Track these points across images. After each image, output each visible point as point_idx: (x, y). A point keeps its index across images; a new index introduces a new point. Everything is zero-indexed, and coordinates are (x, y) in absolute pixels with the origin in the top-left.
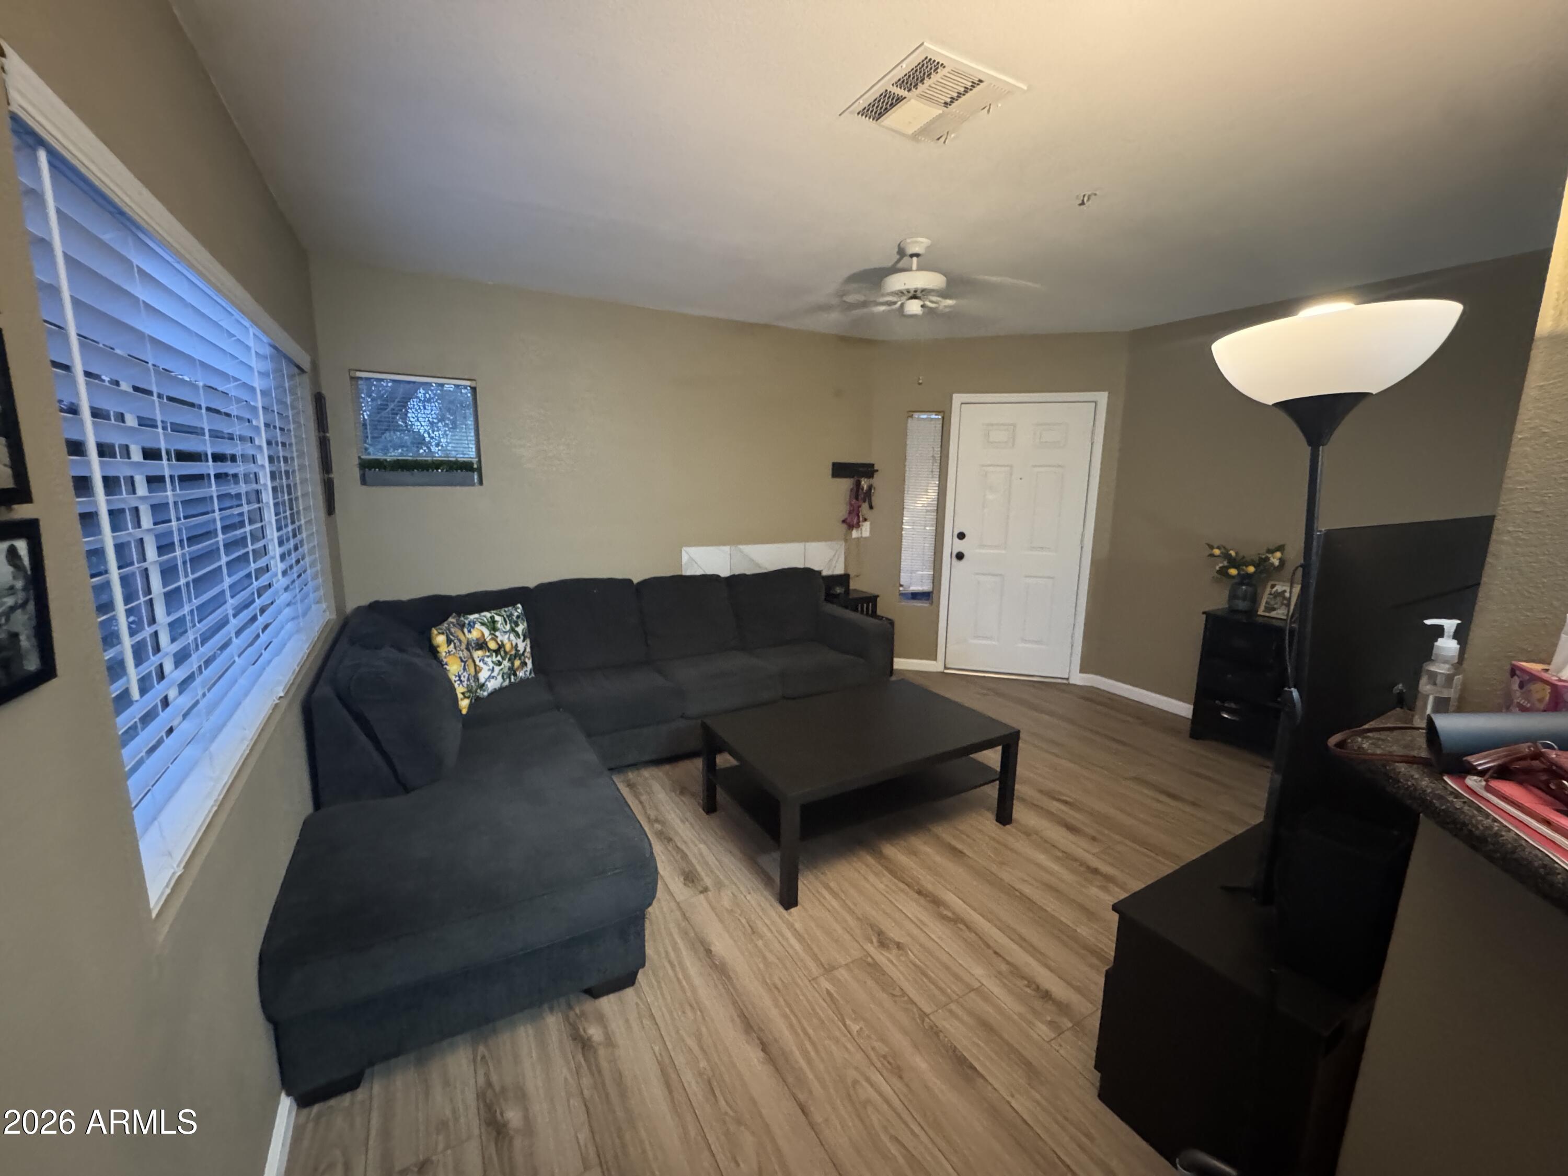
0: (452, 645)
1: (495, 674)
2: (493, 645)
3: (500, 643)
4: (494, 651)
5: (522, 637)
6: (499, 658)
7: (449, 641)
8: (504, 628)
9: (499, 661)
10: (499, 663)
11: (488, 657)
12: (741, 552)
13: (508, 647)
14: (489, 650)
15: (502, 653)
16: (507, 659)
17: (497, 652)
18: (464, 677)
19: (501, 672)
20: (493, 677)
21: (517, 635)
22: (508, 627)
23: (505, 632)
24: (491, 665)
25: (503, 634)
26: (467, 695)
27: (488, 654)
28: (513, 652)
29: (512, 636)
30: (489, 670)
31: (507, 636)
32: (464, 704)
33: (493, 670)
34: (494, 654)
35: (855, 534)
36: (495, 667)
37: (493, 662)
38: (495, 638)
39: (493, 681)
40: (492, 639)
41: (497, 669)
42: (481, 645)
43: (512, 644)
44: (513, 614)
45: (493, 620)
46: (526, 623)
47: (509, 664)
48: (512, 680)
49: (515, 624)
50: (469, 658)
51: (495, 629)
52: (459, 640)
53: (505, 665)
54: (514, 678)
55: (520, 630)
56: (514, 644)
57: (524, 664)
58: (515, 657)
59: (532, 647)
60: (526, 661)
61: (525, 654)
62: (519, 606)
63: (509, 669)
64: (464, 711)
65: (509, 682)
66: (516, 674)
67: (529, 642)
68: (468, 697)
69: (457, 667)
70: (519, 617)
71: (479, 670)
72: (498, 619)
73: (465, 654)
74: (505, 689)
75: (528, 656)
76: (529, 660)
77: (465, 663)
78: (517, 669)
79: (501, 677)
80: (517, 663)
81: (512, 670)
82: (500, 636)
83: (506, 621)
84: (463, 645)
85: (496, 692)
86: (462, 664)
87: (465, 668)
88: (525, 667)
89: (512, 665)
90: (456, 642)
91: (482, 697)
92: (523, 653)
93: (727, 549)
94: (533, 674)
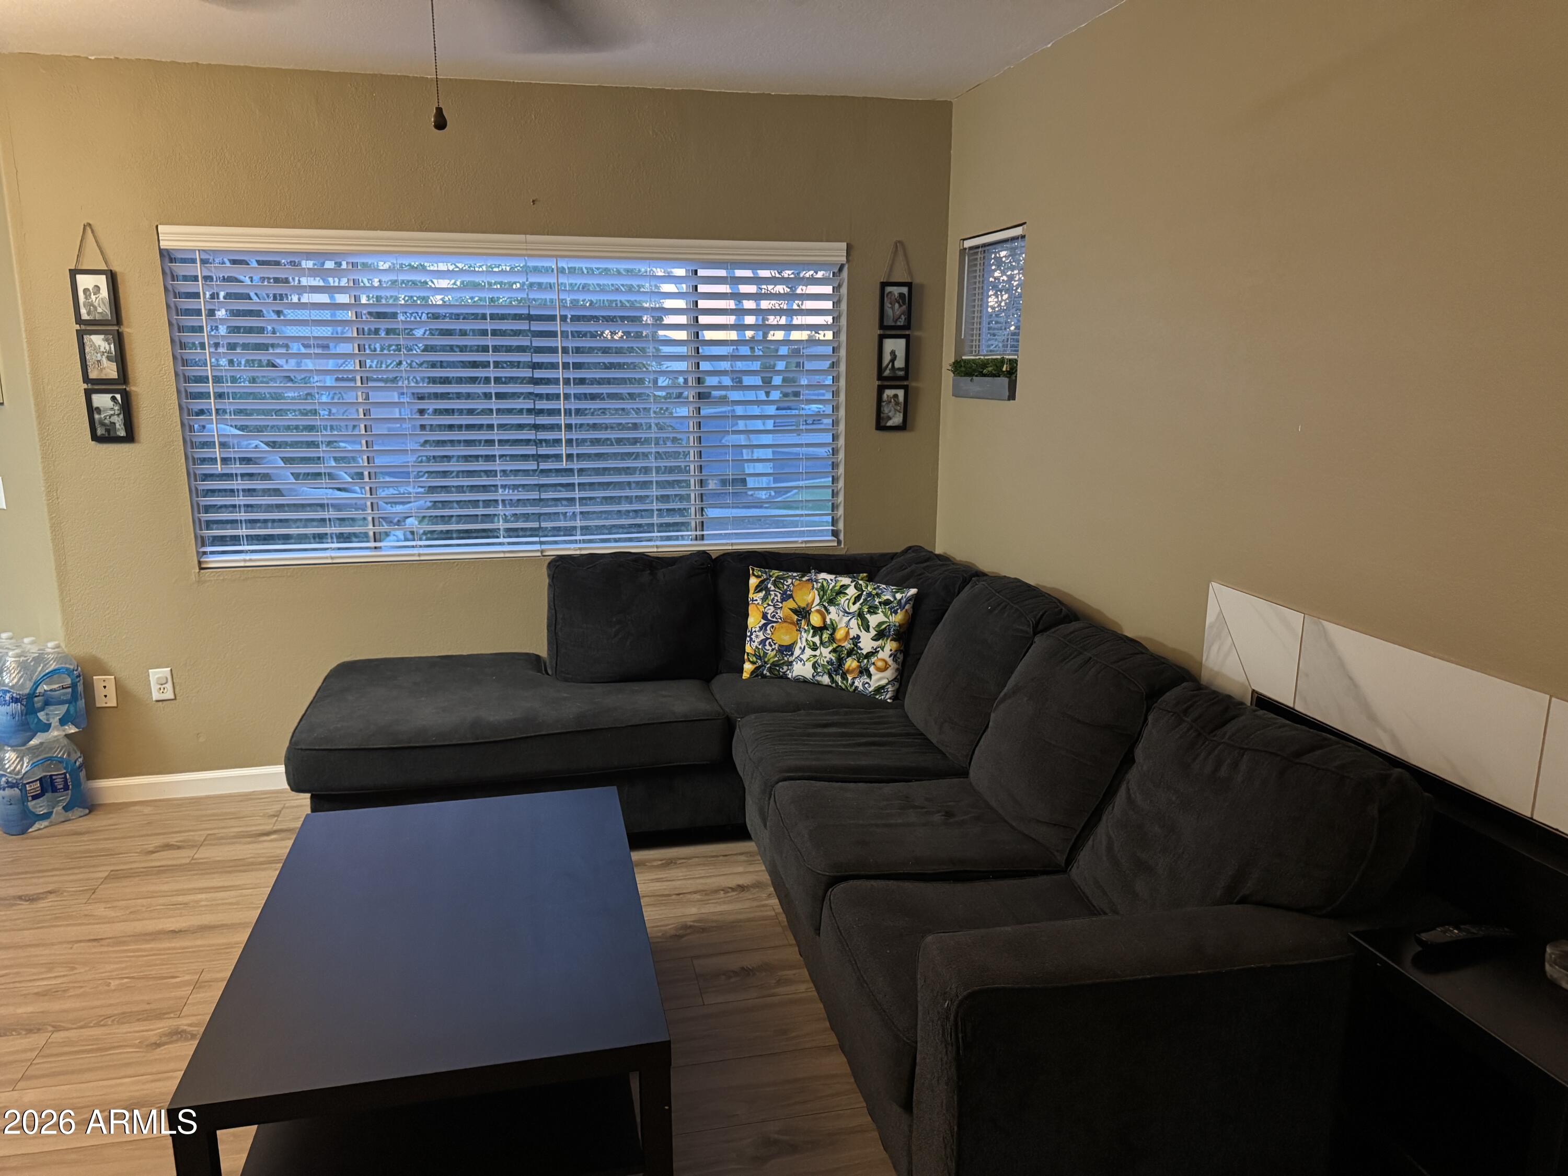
0: (762, 594)
1: (804, 657)
2: (816, 620)
3: (828, 622)
4: (813, 628)
5: (873, 633)
6: (817, 640)
7: (759, 589)
8: (849, 605)
9: (814, 644)
10: (816, 647)
11: (805, 631)
13: (840, 634)
14: (809, 623)
15: (825, 636)
16: (830, 648)
17: (817, 631)
18: (757, 636)
19: (813, 660)
20: (803, 660)
21: (867, 626)
22: (854, 608)
23: (846, 612)
24: (805, 643)
25: (841, 614)
26: (753, 658)
27: (807, 628)
28: (848, 645)
29: (854, 623)
30: (802, 648)
31: (846, 619)
32: (748, 668)
33: (805, 650)
34: (812, 631)
36: (806, 648)
37: (807, 640)
38: (825, 613)
39: (801, 664)
40: (820, 612)
41: (809, 652)
42: (803, 613)
43: (848, 633)
44: (878, 595)
45: (842, 591)
46: (897, 618)
47: (833, 657)
48: (833, 680)
49: (873, 610)
50: (792, 623)
51: (832, 602)
52: (786, 597)
53: (826, 654)
54: (838, 679)
55: (874, 620)
56: (853, 633)
57: (864, 671)
58: (850, 653)
59: (894, 656)
60: (872, 669)
61: (873, 659)
62: (913, 591)
63: (830, 662)
64: (746, 675)
65: (826, 680)
66: (844, 677)
67: (890, 646)
68: (753, 663)
69: (754, 621)
70: (887, 603)
71: (795, 643)
72: (852, 592)
73: (780, 613)
74: (819, 684)
75: (880, 664)
76: (880, 670)
77: (770, 621)
78: (848, 671)
79: (814, 666)
80: (851, 663)
81: (837, 667)
82: (833, 614)
83: (857, 598)
84: (790, 604)
85: (802, 682)
86: (763, 622)
87: (763, 628)
88: (870, 676)
89: (841, 661)
90: (776, 595)
91: (784, 677)
92: (868, 656)
93: (1295, 618)
94: (888, 696)
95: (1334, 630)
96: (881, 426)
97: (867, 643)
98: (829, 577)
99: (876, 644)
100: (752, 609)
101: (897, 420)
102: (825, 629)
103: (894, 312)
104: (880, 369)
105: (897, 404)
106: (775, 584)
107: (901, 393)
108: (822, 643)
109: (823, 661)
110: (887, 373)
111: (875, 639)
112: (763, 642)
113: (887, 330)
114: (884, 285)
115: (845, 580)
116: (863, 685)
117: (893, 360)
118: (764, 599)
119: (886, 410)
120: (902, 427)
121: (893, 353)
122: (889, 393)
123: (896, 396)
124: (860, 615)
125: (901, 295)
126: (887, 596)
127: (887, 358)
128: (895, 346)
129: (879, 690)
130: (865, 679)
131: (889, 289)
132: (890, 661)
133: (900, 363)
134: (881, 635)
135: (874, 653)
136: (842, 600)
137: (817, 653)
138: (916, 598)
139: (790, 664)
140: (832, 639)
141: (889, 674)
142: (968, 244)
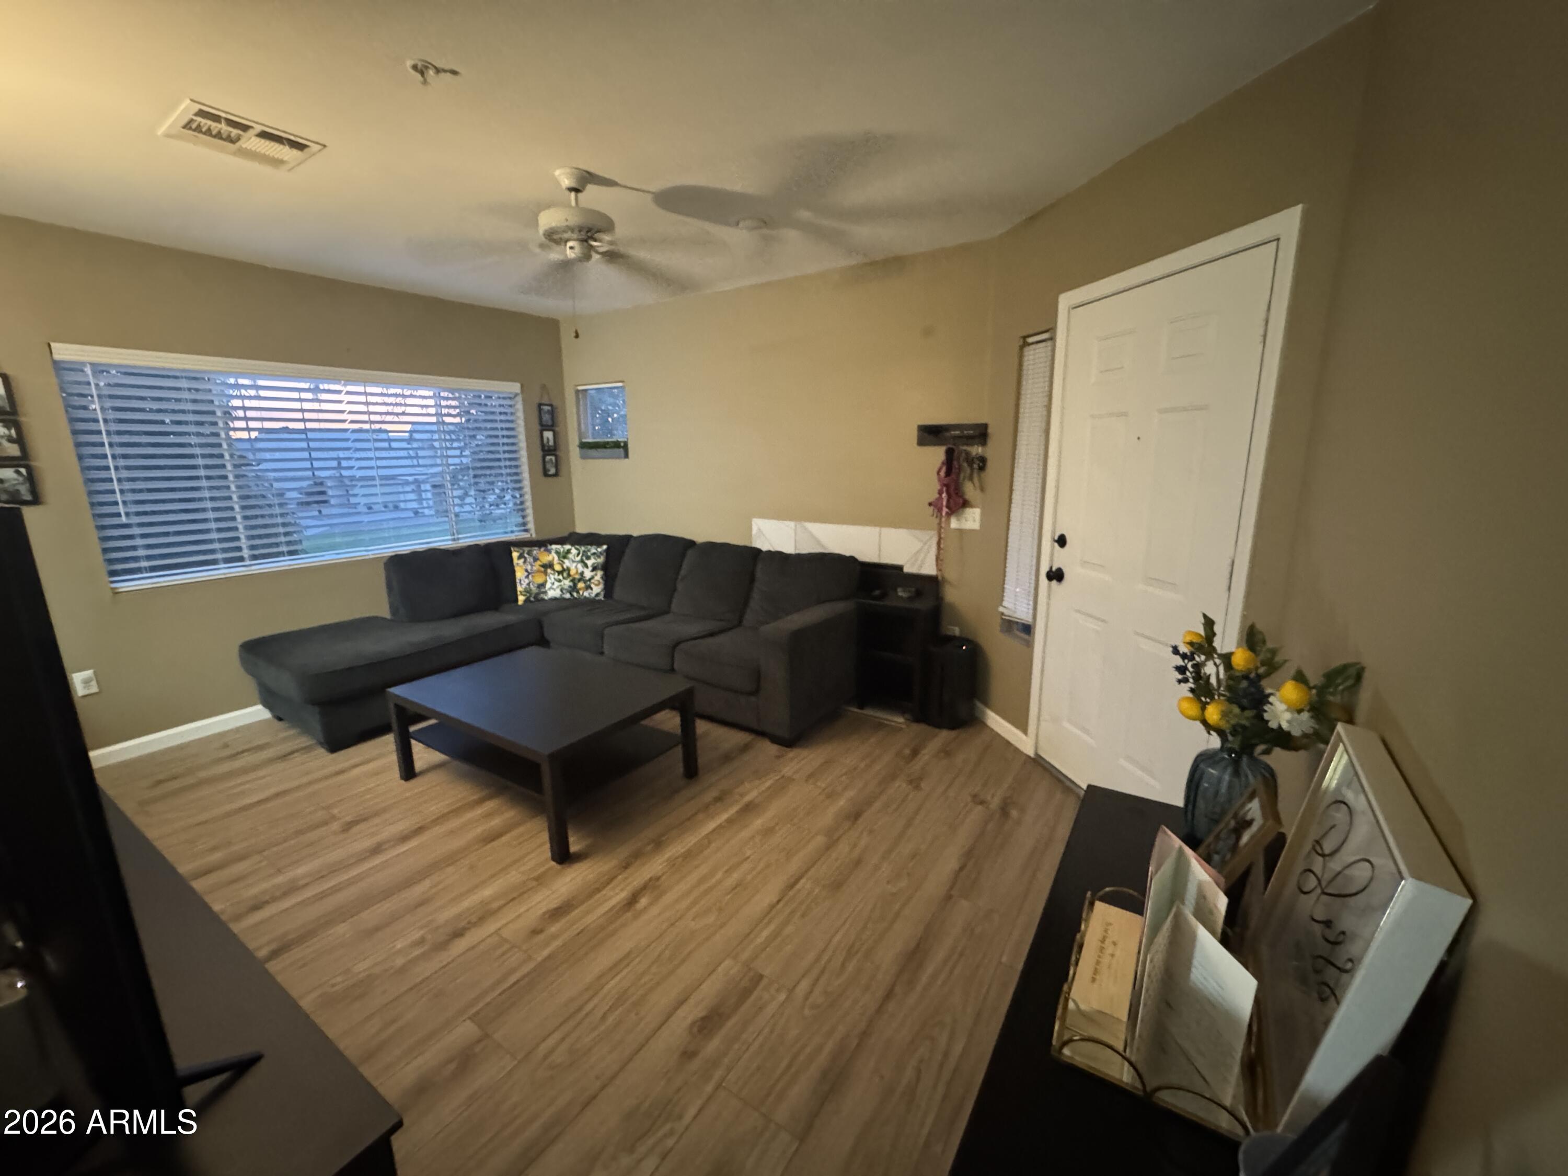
0: (522, 560)
1: (555, 587)
2: (558, 567)
3: (565, 567)
5: (590, 568)
6: (561, 577)
7: (519, 558)
8: (574, 558)
10: (560, 581)
11: (552, 574)
12: (806, 529)
13: (573, 572)
14: (554, 570)
15: (565, 574)
16: (568, 580)
17: (559, 573)
18: (523, 582)
19: (560, 587)
20: (553, 589)
21: (586, 566)
22: (579, 558)
23: (573, 562)
24: (553, 580)
25: (571, 562)
26: (523, 593)
27: (552, 572)
28: (577, 577)
29: (579, 566)
30: (551, 583)
31: (575, 564)
32: (521, 599)
33: (553, 584)
34: (557, 574)
35: (954, 523)
37: (555, 579)
38: (562, 563)
39: (552, 591)
40: (559, 563)
41: (557, 584)
42: (550, 565)
43: (577, 571)
44: (589, 551)
45: (569, 551)
46: (601, 560)
47: (571, 584)
48: (572, 595)
49: (588, 558)
50: (542, 572)
51: (565, 557)
52: (536, 559)
53: (567, 583)
54: (575, 594)
55: (590, 563)
56: (579, 571)
57: (589, 587)
58: (579, 580)
59: (602, 578)
60: (592, 586)
61: (592, 581)
62: (605, 547)
63: (570, 587)
64: (520, 603)
65: (568, 596)
66: (578, 592)
67: (599, 574)
68: (524, 595)
69: (520, 574)
70: (594, 554)
71: (546, 581)
72: (574, 551)
73: (535, 568)
74: (565, 599)
75: (596, 582)
76: (596, 585)
77: (529, 574)
78: (580, 589)
79: (561, 590)
80: (581, 585)
81: (574, 588)
82: (567, 563)
83: (578, 554)
84: (539, 563)
85: (555, 599)
86: (526, 574)
87: (527, 577)
88: (592, 589)
89: (575, 585)
90: (530, 559)
91: (543, 600)
92: (590, 580)
93: (792, 524)
94: (601, 597)
95: (809, 525)
96: (546, 474)
97: (588, 574)
98: (559, 547)
99: (593, 574)
100: (517, 569)
101: (552, 471)
102: (564, 572)
103: (547, 418)
104: (543, 445)
105: (552, 463)
106: (528, 554)
107: (553, 458)
108: (564, 578)
109: (566, 587)
110: (546, 448)
111: (593, 571)
112: (528, 584)
113: (544, 427)
114: (540, 405)
115: (568, 547)
116: (589, 594)
117: (548, 442)
118: (525, 562)
119: (548, 466)
120: (556, 475)
121: (548, 439)
122: (548, 458)
123: (551, 460)
124: (582, 561)
125: (548, 410)
126: (593, 551)
127: (545, 440)
128: (548, 435)
129: (597, 595)
130: (589, 591)
131: (542, 407)
132: (601, 581)
133: (551, 443)
134: (594, 569)
135: (592, 578)
136: (570, 556)
137: (562, 583)
138: (607, 551)
139: (545, 593)
140: (569, 575)
141: (601, 586)
142: (580, 388)
